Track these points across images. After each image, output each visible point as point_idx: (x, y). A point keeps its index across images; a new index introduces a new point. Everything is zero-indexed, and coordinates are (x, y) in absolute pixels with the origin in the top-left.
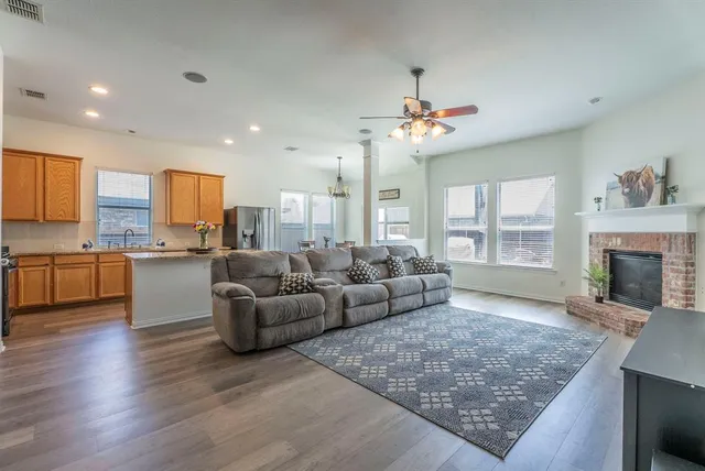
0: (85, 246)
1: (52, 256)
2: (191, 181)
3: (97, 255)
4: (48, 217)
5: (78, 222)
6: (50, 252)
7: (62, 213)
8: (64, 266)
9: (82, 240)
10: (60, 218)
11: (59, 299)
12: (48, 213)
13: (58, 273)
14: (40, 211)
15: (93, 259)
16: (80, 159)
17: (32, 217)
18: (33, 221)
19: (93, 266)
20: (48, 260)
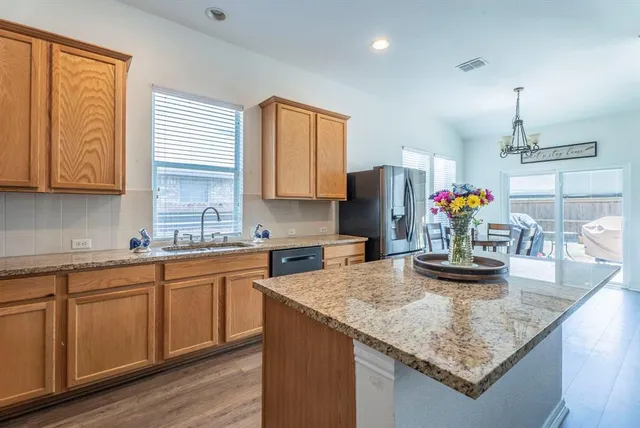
0: (134, 244)
1: (64, 274)
2: (303, 121)
3: (162, 265)
4: (58, 181)
5: (120, 193)
6: (58, 263)
7: (87, 171)
8: (89, 297)
9: (127, 231)
10: (84, 183)
11: (79, 377)
12: (58, 171)
13: (76, 313)
14: (40, 165)
15: (152, 272)
16: (125, 58)
17: (21, 180)
18: (26, 189)
19: (153, 291)
20: (52, 285)
